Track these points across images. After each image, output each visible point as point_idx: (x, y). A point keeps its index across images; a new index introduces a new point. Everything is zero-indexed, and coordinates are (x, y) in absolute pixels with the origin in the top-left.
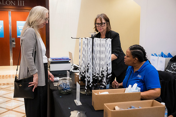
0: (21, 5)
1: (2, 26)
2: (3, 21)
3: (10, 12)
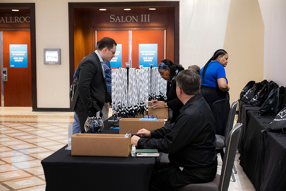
0: (145, 21)
1: (120, 52)
2: (121, 45)
3: (130, 32)
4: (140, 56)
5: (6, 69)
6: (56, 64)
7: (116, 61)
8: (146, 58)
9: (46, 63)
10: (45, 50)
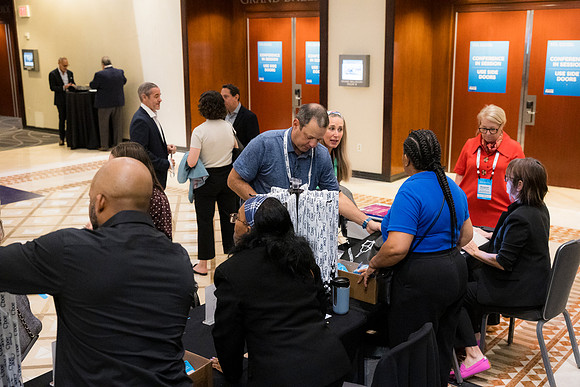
1: (503, 59)
2: (506, 44)
3: (530, 14)
4: (548, 69)
5: (299, 87)
6: (359, 85)
7: (494, 78)
8: (563, 73)
9: (342, 84)
10: (342, 58)
